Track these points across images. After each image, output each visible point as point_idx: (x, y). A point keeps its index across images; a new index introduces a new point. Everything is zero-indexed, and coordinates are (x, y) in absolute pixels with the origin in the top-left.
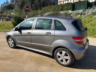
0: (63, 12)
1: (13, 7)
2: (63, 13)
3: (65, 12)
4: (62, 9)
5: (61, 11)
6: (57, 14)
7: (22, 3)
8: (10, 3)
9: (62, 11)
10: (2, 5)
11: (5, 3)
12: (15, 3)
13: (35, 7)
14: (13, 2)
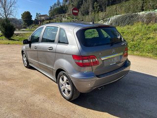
0: (144, 12)
1: (66, 10)
2: (143, 14)
3: (148, 12)
4: (143, 7)
5: (140, 12)
6: (132, 17)
7: (79, 2)
8: (61, 4)
9: (143, 10)
10: (51, 8)
11: (55, 4)
12: (69, 4)
13: (98, 7)
14: (66, 1)
